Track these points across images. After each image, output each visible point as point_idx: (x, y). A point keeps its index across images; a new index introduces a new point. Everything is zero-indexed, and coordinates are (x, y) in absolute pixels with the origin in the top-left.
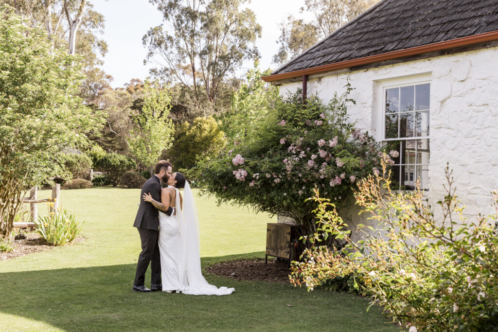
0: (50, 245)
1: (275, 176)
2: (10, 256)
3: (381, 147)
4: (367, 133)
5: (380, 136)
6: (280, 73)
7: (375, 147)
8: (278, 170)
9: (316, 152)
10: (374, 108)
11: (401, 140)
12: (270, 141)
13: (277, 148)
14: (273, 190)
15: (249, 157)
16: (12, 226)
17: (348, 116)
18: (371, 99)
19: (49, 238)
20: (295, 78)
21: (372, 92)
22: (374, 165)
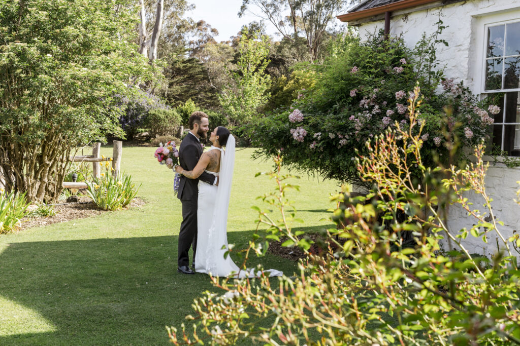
0: (101, 209)
1: (340, 136)
2: (50, 222)
3: (479, 100)
4: (462, 83)
5: (478, 87)
6: (359, 10)
7: (472, 101)
8: (344, 129)
9: (394, 106)
10: (472, 51)
11: (505, 93)
12: (338, 93)
13: (345, 102)
14: (339, 153)
15: (311, 112)
16: (61, 188)
17: (439, 62)
18: (469, 40)
19: (99, 201)
20: (376, 16)
21: (470, 31)
22: (467, 124)
